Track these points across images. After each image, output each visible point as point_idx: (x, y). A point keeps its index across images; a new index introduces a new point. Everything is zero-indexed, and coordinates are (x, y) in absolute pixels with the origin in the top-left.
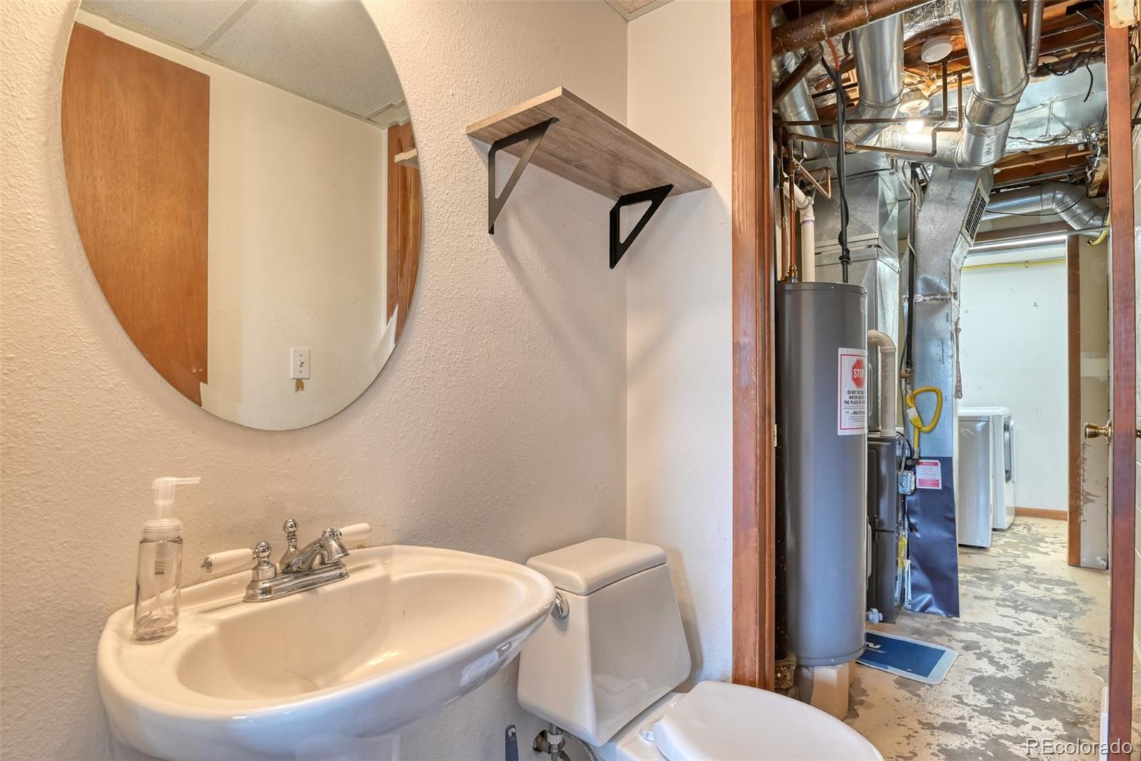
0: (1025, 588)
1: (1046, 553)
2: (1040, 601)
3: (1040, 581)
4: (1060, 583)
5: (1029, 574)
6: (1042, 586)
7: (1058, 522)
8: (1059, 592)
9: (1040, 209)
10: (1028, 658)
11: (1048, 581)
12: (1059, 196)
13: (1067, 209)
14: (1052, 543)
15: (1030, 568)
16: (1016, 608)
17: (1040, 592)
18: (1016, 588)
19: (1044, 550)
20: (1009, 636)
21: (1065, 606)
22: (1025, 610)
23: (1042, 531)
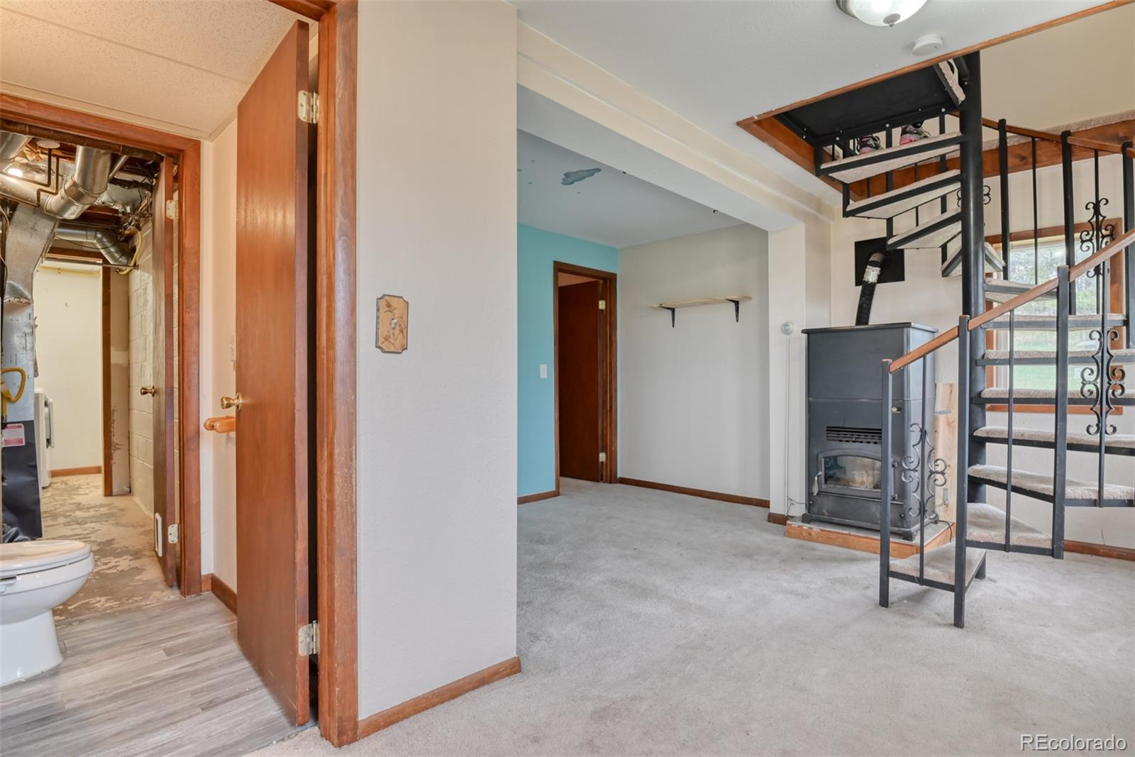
0: (79, 514)
1: (86, 494)
2: (93, 517)
3: (88, 508)
4: (101, 506)
5: (79, 506)
6: (92, 510)
7: (86, 476)
8: (104, 510)
9: (85, 240)
10: (99, 541)
11: (96, 507)
12: (99, 236)
13: (105, 248)
14: (88, 488)
15: (79, 504)
16: (80, 524)
17: (92, 512)
18: (74, 515)
19: (84, 493)
20: (82, 536)
21: (110, 515)
22: (86, 523)
23: (77, 483)
